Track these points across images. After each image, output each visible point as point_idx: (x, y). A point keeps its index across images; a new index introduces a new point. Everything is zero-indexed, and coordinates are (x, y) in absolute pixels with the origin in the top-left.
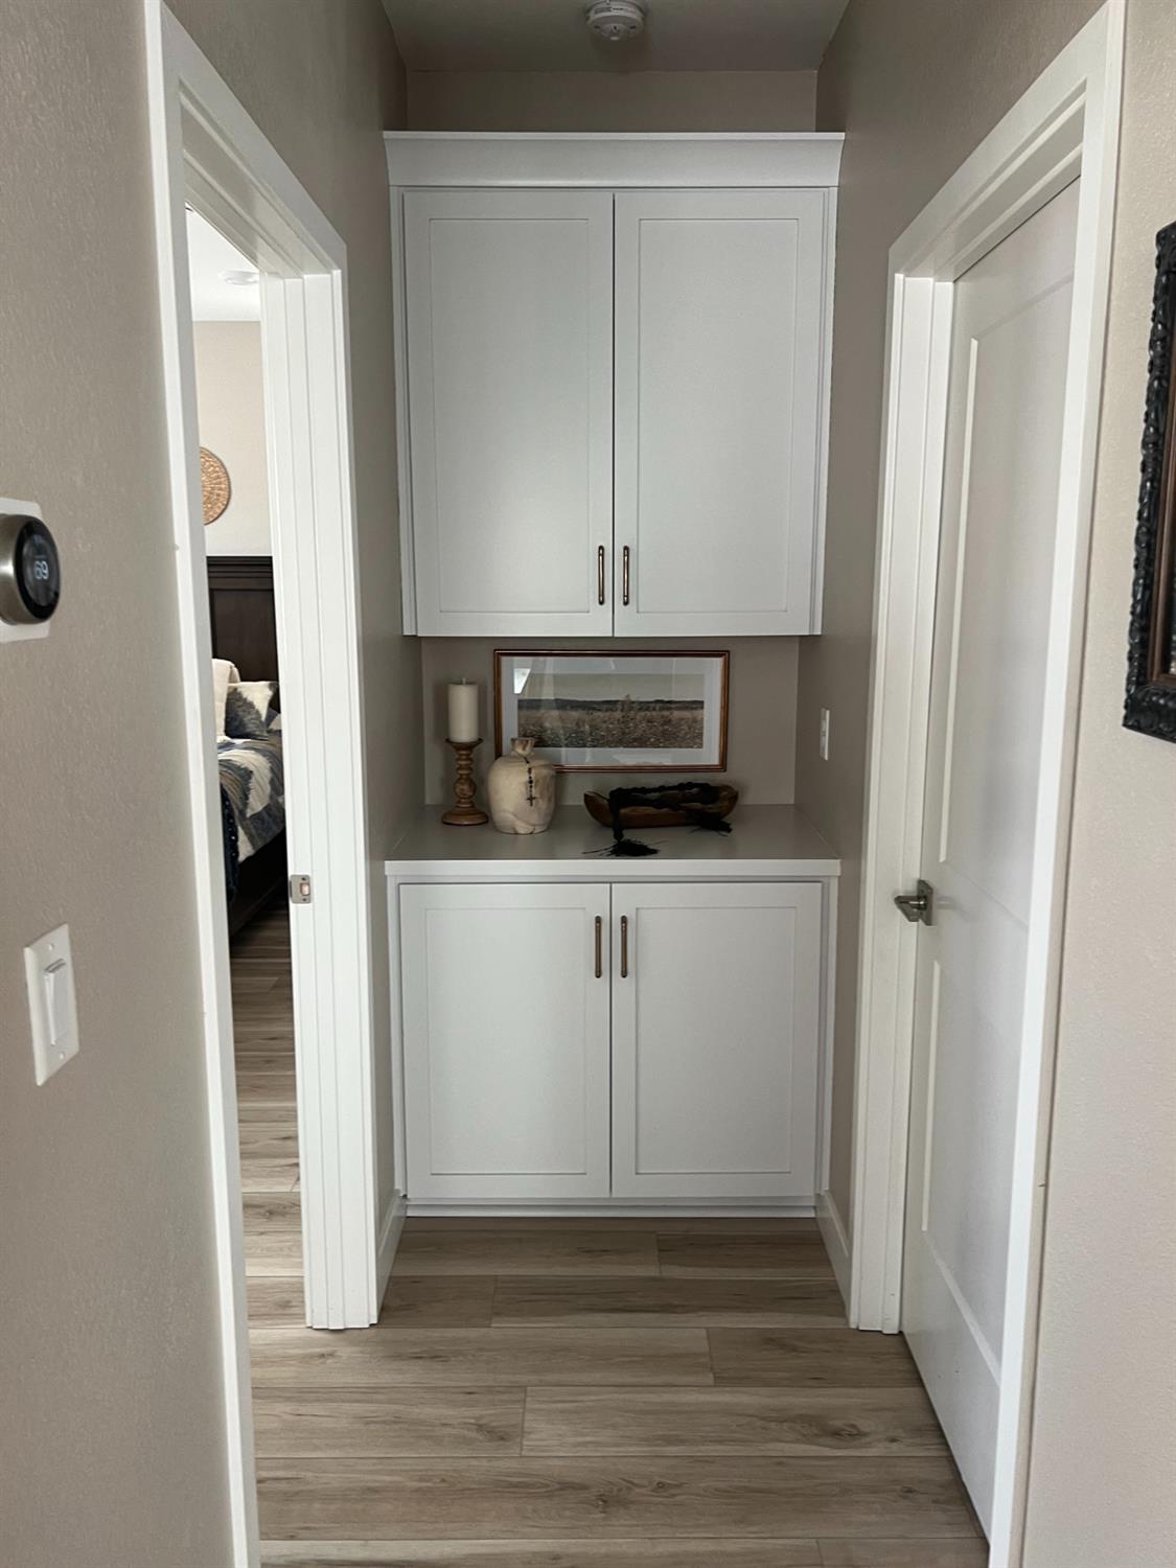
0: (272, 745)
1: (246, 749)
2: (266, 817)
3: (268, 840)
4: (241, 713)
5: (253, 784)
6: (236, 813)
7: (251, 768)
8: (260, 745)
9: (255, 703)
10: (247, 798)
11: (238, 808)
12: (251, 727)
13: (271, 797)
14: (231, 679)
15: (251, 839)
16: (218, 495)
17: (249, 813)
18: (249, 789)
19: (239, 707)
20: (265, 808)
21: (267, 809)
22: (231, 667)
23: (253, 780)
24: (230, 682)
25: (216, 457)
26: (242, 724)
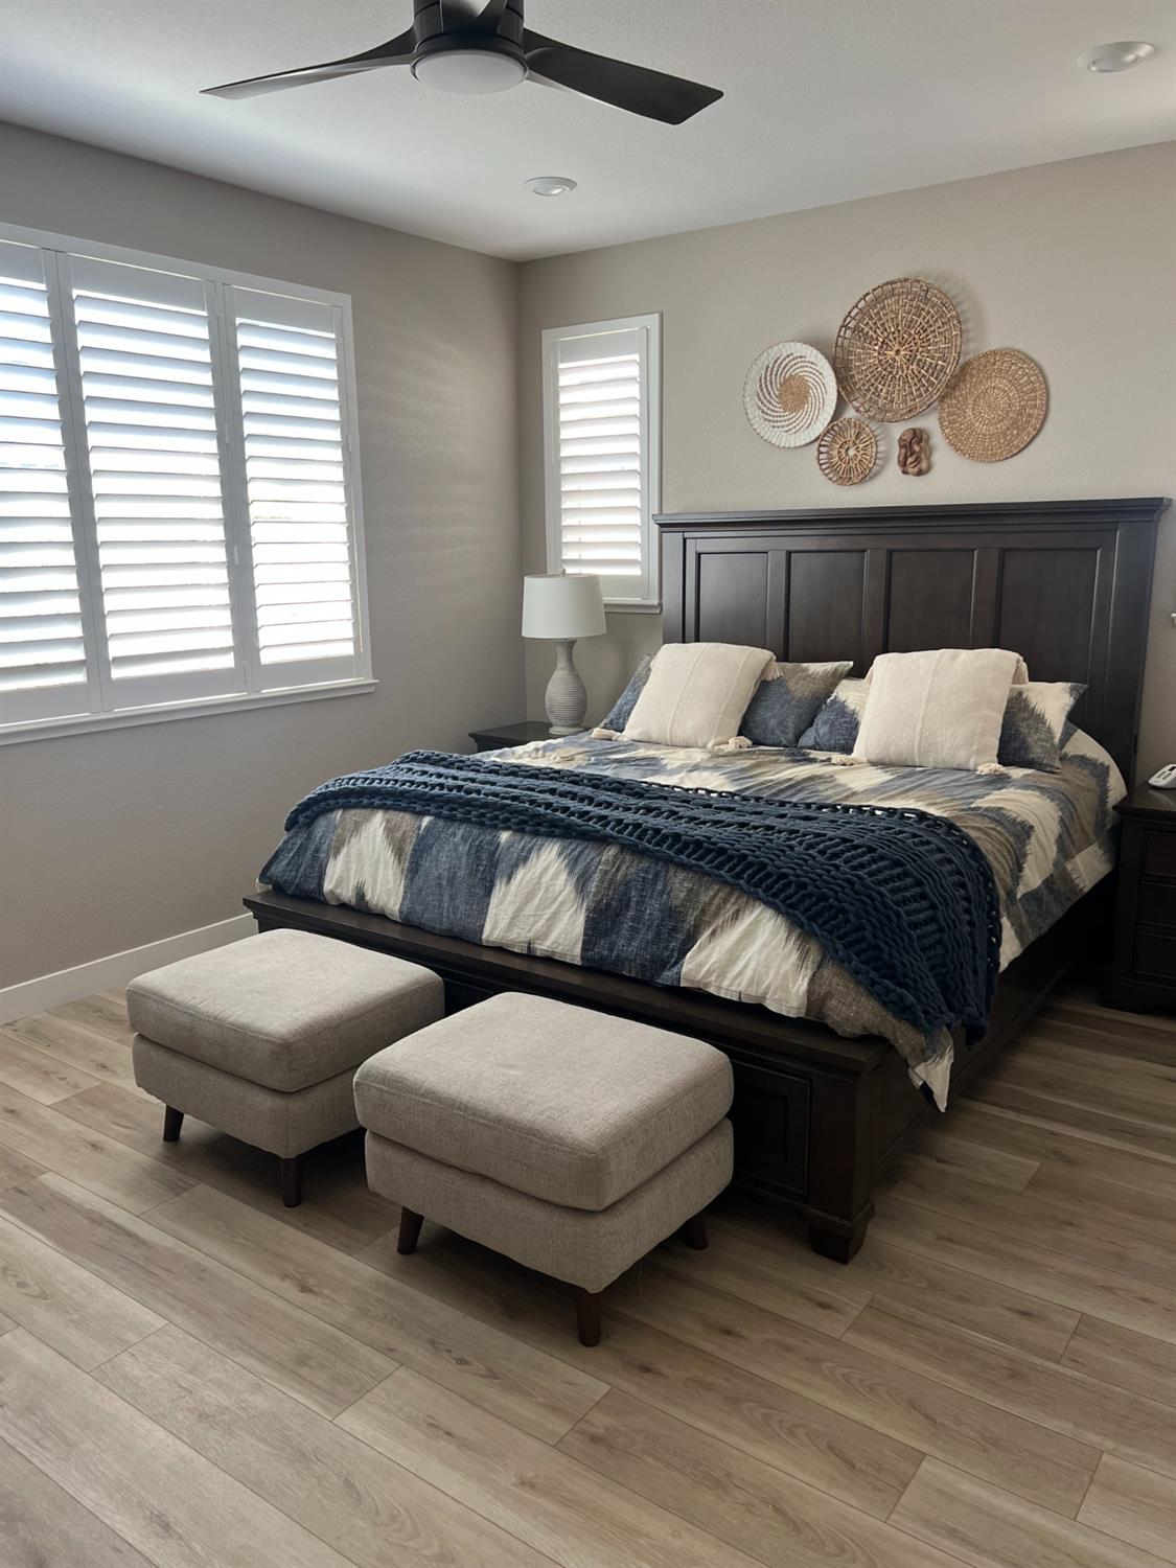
0: (1065, 780)
1: (1026, 787)
2: (1046, 896)
3: (1045, 929)
4: (1024, 730)
5: (1032, 847)
6: (1002, 893)
7: (1032, 821)
8: (1047, 780)
9: (1046, 716)
10: (1021, 869)
11: (1004, 887)
12: (1036, 752)
13: (1056, 864)
14: (1017, 679)
15: (1020, 933)
16: (1030, 416)
17: (1021, 891)
18: (1025, 855)
19: (1024, 719)
20: (1044, 882)
21: (1048, 883)
22: (1018, 662)
23: (1033, 839)
24: (1014, 682)
25: (1032, 361)
26: (1024, 746)
